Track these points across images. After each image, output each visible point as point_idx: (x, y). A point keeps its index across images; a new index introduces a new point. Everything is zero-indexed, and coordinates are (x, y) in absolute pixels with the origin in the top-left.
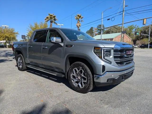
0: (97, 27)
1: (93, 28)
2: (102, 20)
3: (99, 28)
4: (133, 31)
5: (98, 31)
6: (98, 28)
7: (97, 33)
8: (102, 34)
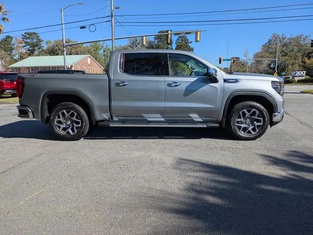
0: (23, 38)
1: (12, 38)
2: (64, 28)
3: (28, 40)
4: (99, 52)
5: (25, 46)
6: (25, 40)
7: (24, 51)
8: (67, 54)
